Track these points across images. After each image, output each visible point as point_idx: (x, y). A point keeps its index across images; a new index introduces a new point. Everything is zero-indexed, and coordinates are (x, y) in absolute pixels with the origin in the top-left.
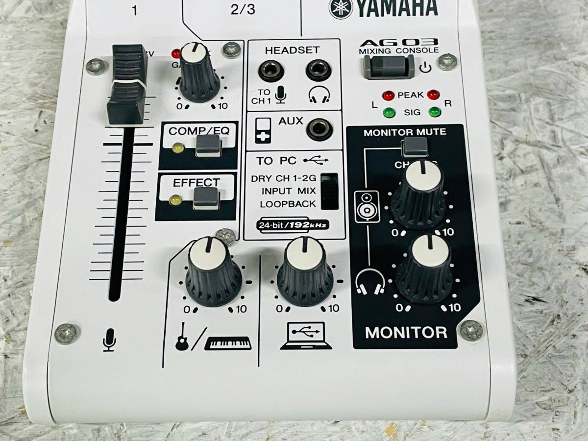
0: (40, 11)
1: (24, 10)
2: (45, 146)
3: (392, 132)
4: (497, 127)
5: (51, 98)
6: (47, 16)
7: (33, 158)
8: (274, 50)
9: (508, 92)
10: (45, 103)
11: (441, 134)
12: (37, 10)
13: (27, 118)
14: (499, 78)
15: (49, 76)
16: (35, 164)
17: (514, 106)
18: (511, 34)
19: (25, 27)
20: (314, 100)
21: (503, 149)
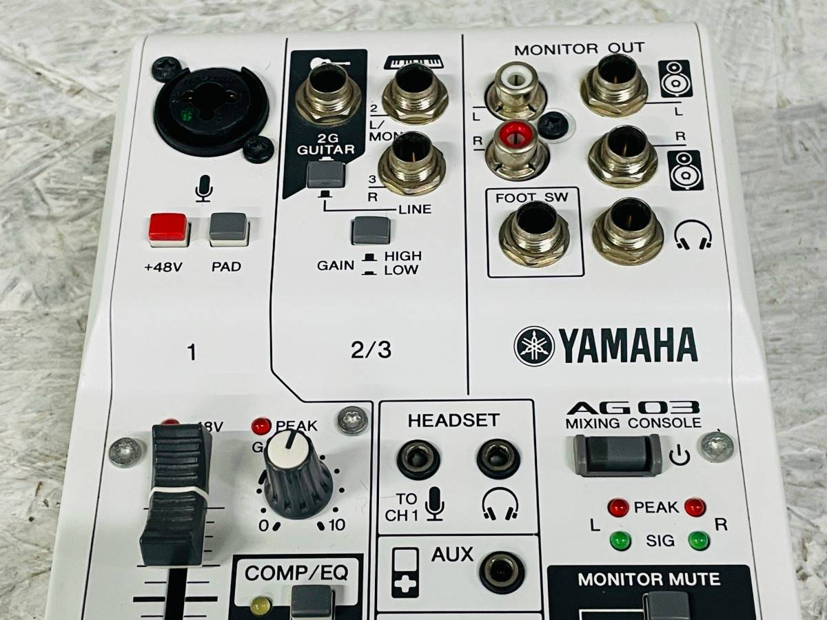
0: (45, 301)
1: (18, 299)
2: (44, 547)
3: (626, 578)
4: (793, 517)
5: (57, 459)
6: (56, 309)
7: (24, 571)
8: (423, 420)
9: (810, 451)
10: (48, 468)
11: (712, 584)
12: (40, 298)
13: (18, 496)
14: (792, 424)
15: (55, 417)
16: (27, 582)
17: (819, 477)
18: (809, 344)
19: (19, 329)
20: (490, 514)
21: (806, 560)
